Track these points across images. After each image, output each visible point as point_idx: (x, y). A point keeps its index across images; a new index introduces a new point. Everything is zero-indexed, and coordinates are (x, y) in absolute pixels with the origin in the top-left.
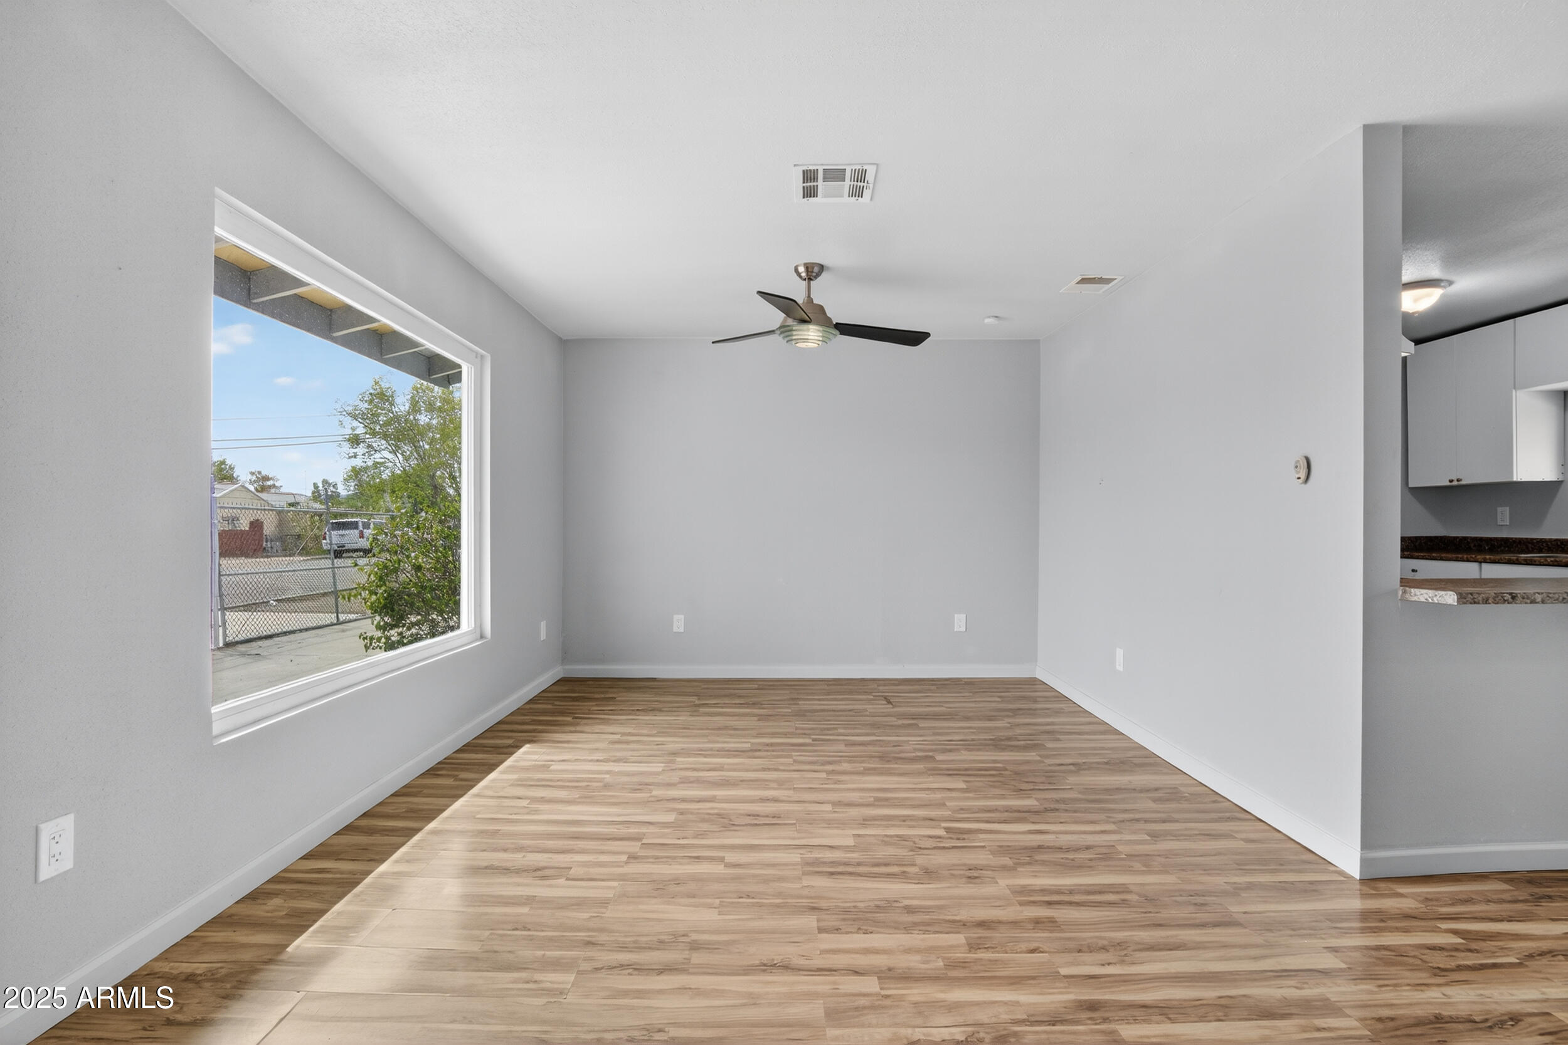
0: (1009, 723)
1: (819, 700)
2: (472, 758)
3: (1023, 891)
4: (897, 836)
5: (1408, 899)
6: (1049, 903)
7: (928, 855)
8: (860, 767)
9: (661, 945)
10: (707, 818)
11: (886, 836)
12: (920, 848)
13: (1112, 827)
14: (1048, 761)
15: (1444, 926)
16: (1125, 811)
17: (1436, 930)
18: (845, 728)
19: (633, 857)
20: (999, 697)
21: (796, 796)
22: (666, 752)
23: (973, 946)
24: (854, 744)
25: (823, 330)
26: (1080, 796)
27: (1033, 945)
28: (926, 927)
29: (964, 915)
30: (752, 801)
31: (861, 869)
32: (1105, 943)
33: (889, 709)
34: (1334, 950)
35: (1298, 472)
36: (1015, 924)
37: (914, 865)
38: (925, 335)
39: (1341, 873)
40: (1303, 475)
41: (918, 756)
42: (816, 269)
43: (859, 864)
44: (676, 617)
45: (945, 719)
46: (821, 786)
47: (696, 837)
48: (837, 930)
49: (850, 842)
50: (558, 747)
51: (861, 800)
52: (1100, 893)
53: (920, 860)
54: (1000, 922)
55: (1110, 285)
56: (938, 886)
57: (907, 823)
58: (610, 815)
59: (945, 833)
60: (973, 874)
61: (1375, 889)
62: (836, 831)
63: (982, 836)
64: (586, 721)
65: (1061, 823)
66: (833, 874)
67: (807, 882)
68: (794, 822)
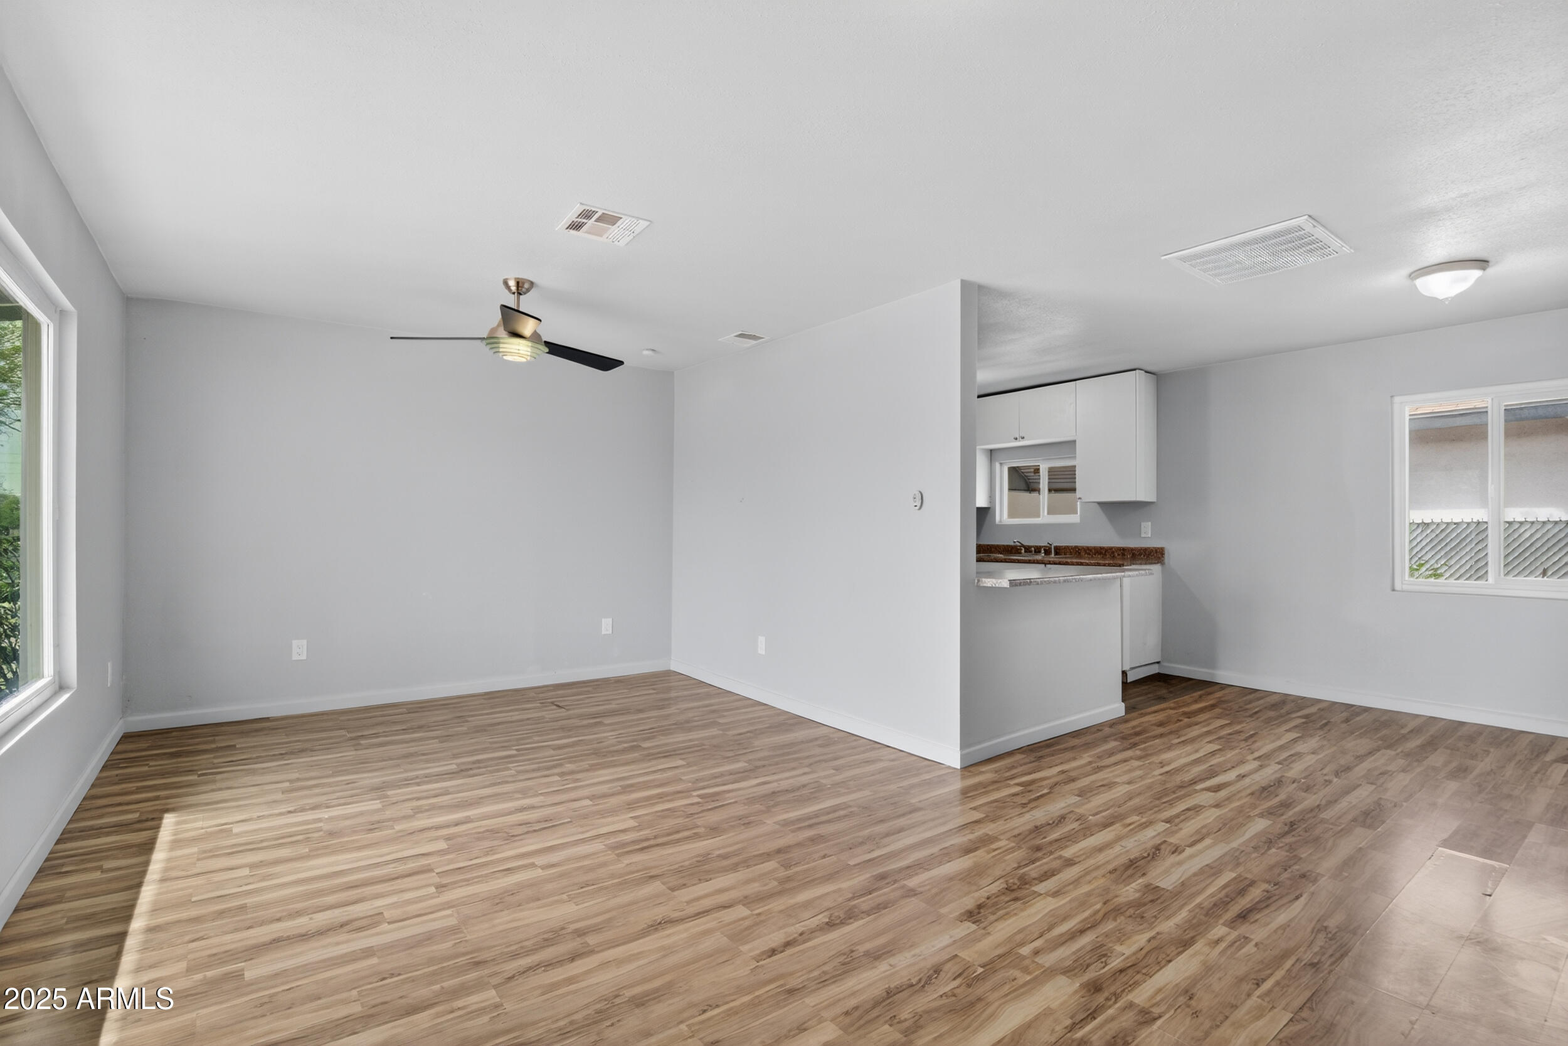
0: (678, 709)
1: (487, 714)
2: (98, 843)
3: (786, 823)
4: (666, 810)
5: (987, 774)
6: (810, 826)
7: (702, 817)
8: (585, 765)
9: (547, 942)
10: (481, 836)
11: (657, 812)
12: (691, 814)
13: (807, 770)
14: (731, 733)
15: (1012, 782)
16: (808, 757)
17: (1009, 786)
18: (539, 736)
19: (441, 887)
20: (654, 689)
21: (550, 800)
22: (366, 789)
23: (785, 866)
24: (560, 747)
25: (532, 346)
26: (771, 753)
27: (822, 853)
28: (746, 863)
29: (763, 848)
30: (510, 813)
31: (660, 841)
32: (860, 840)
33: (562, 713)
34: (974, 809)
35: (915, 502)
36: (799, 845)
37: (698, 827)
38: (619, 363)
39: (949, 767)
40: (919, 504)
41: (625, 748)
42: (526, 286)
43: (655, 837)
44: (295, 643)
45: (623, 714)
46: (562, 788)
47: (487, 854)
48: (684, 885)
49: (632, 823)
50: (216, 809)
51: (611, 791)
53: (699, 822)
54: (789, 847)
55: (758, 341)
56: (727, 836)
58: (371, 858)
59: (700, 799)
60: (745, 822)
61: (970, 772)
62: (610, 819)
63: (730, 795)
64: (219, 777)
65: (773, 774)
66: (642, 849)
67: (626, 860)
68: (569, 820)
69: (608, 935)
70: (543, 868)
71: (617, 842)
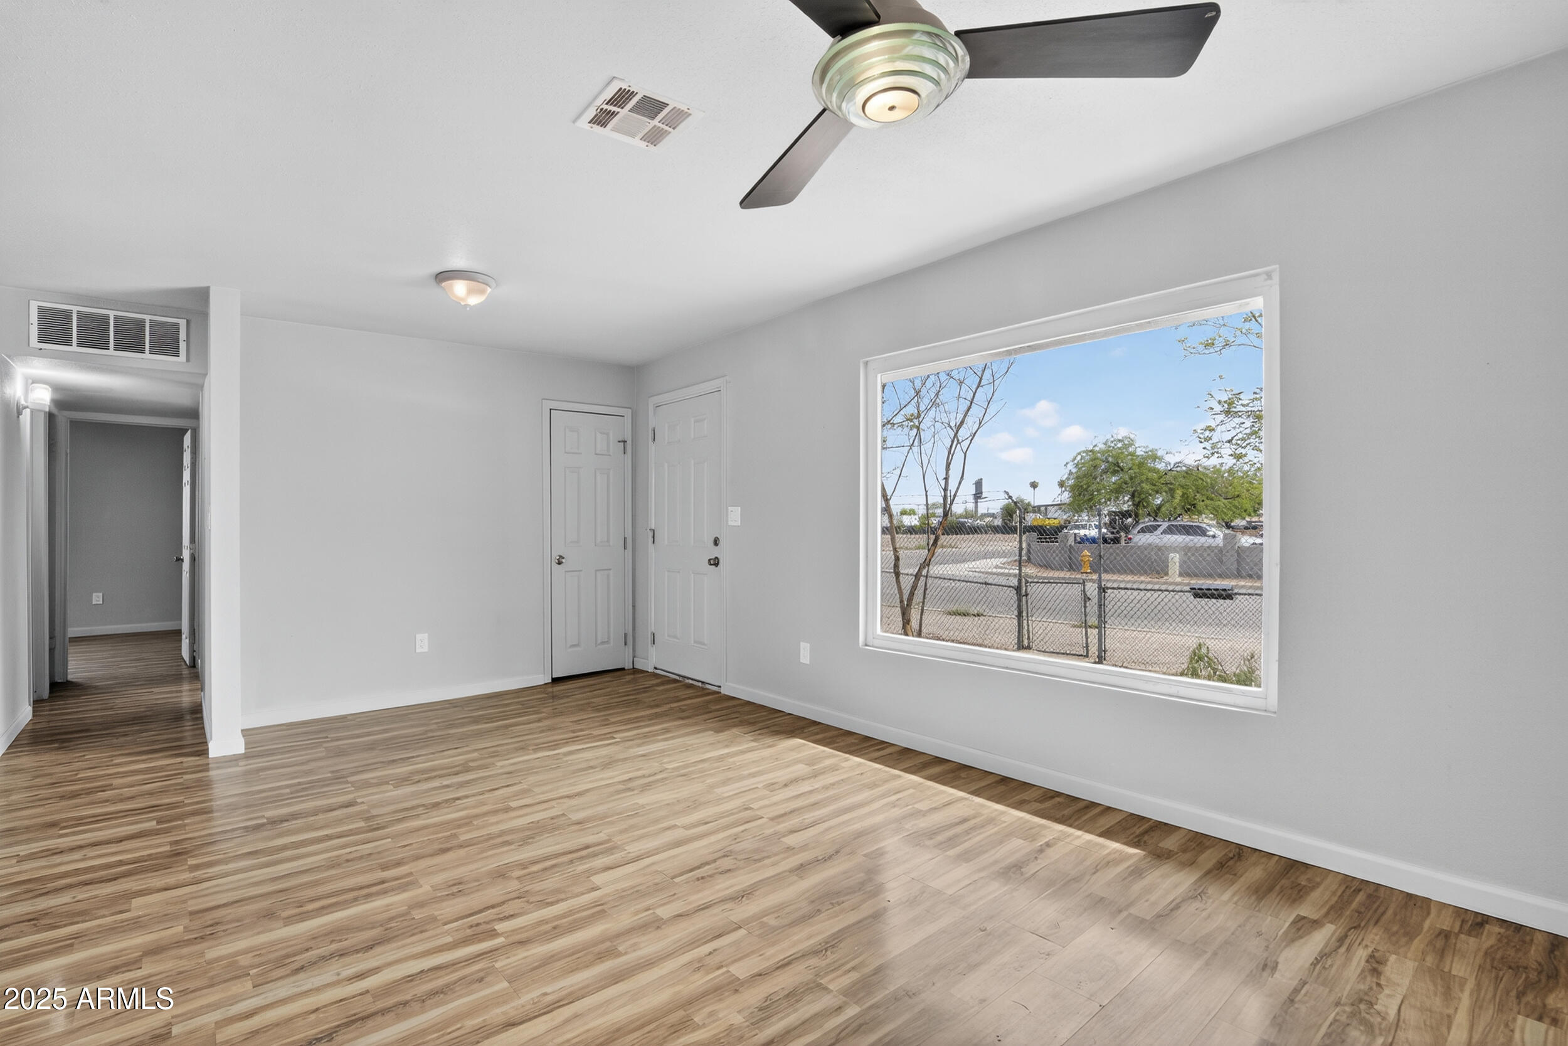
4: (552, 904)
9: (649, 784)
12: (519, 898)
23: (455, 836)
36: (419, 858)
37: (518, 878)
43: (571, 862)
48: (552, 818)
52: (323, 908)
53: (514, 885)
54: (431, 856)
56: (488, 868)
57: (548, 927)
59: (496, 927)
60: (457, 888)
66: (587, 847)
67: (602, 836)
68: (677, 880)
69: (612, 789)
70: (674, 827)
71: (612, 854)
